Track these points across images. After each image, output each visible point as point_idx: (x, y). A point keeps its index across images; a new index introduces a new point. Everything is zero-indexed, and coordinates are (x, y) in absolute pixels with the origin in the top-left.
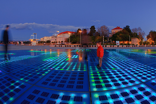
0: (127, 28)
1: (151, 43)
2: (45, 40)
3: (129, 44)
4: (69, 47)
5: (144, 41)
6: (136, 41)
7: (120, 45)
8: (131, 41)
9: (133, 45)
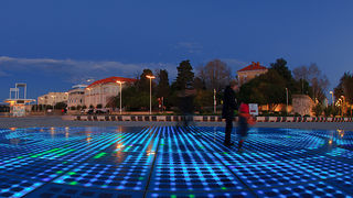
0: (280, 67)
1: (344, 111)
2: (50, 103)
3: (284, 114)
4: (117, 122)
5: (326, 103)
6: (306, 105)
7: (260, 115)
8: (290, 103)
9: (297, 115)
